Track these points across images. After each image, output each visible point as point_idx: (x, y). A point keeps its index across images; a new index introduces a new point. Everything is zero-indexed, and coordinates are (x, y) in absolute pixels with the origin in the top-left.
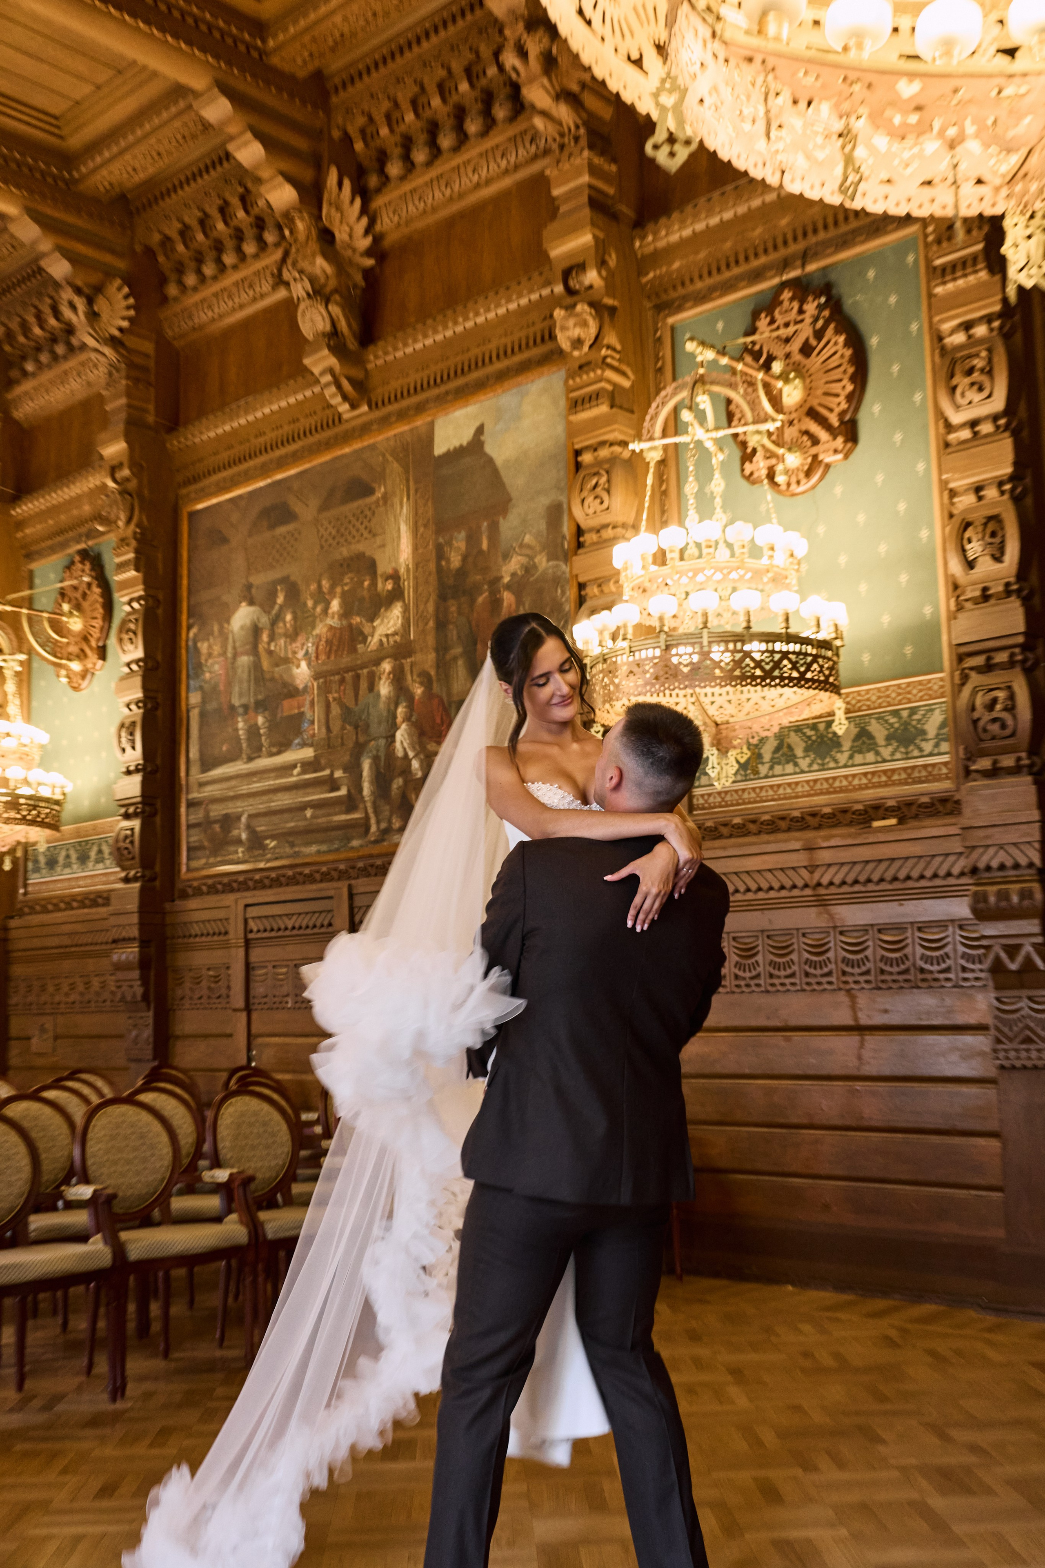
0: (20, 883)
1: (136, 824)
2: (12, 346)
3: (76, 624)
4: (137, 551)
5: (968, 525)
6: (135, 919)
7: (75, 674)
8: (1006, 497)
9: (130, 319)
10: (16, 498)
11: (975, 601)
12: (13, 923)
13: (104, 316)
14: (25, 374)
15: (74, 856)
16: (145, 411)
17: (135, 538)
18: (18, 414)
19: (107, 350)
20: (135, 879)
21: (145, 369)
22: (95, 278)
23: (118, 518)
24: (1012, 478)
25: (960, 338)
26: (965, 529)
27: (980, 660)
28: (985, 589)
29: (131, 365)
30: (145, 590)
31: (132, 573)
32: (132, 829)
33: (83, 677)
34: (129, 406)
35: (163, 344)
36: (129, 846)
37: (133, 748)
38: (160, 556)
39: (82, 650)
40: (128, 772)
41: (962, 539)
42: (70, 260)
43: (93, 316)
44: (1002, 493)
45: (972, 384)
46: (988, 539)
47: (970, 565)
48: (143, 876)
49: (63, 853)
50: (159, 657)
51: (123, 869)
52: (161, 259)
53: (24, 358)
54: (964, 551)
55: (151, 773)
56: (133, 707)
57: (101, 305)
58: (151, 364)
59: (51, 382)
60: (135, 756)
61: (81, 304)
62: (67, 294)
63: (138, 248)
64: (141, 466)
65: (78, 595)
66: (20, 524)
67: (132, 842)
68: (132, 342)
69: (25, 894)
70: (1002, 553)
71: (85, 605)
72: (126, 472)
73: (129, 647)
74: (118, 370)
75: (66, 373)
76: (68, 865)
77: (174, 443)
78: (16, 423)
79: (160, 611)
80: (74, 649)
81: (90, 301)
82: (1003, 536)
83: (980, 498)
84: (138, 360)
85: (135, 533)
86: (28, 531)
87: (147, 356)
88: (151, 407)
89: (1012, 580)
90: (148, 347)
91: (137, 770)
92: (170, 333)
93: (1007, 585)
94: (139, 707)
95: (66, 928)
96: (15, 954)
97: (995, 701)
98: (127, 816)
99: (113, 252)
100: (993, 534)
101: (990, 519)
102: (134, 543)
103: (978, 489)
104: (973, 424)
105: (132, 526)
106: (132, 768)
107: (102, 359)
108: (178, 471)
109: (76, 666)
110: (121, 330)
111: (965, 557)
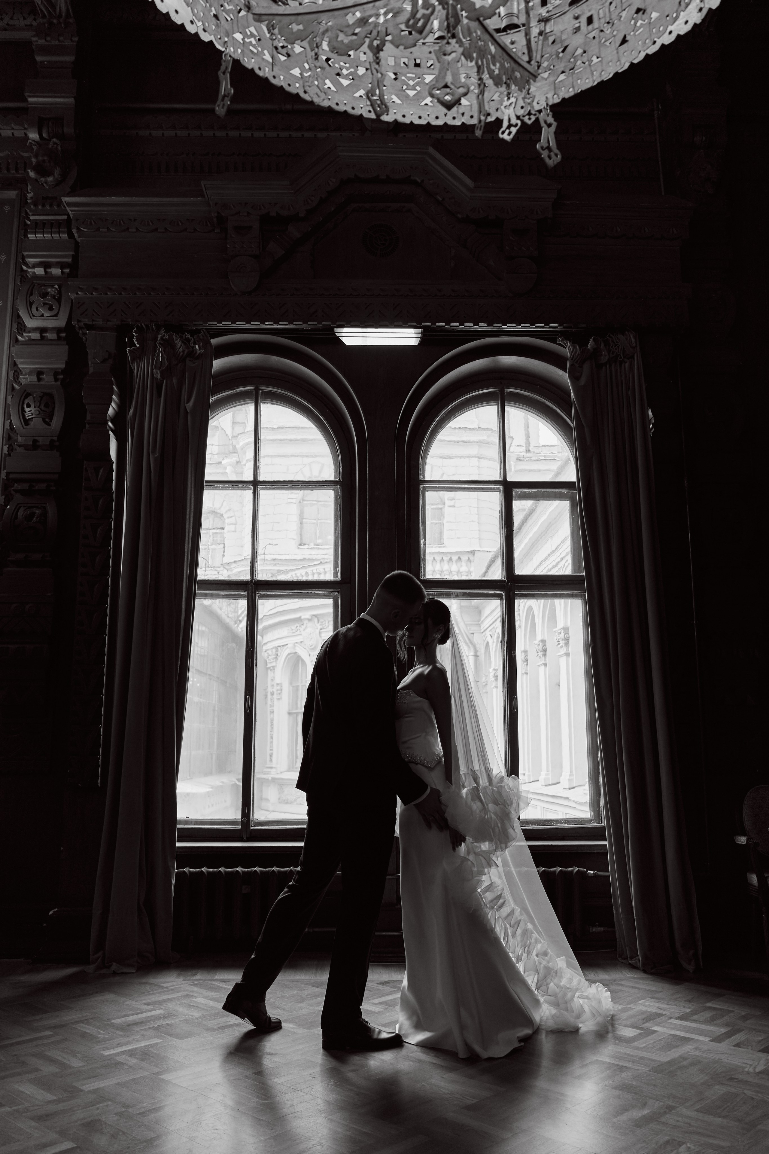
5: (28, 395)
8: (59, 383)
11: (26, 447)
24: (63, 371)
25: (40, 271)
26: (26, 397)
27: (25, 486)
28: (35, 441)
41: (23, 403)
44: (56, 380)
45: (45, 304)
46: (42, 407)
47: (27, 422)
54: (23, 411)
70: (51, 420)
82: (54, 408)
83: (39, 380)
89: (55, 438)
93: (52, 441)
97: (33, 514)
100: (46, 405)
101: (45, 394)
103: (39, 373)
104: (42, 330)
111: (24, 416)
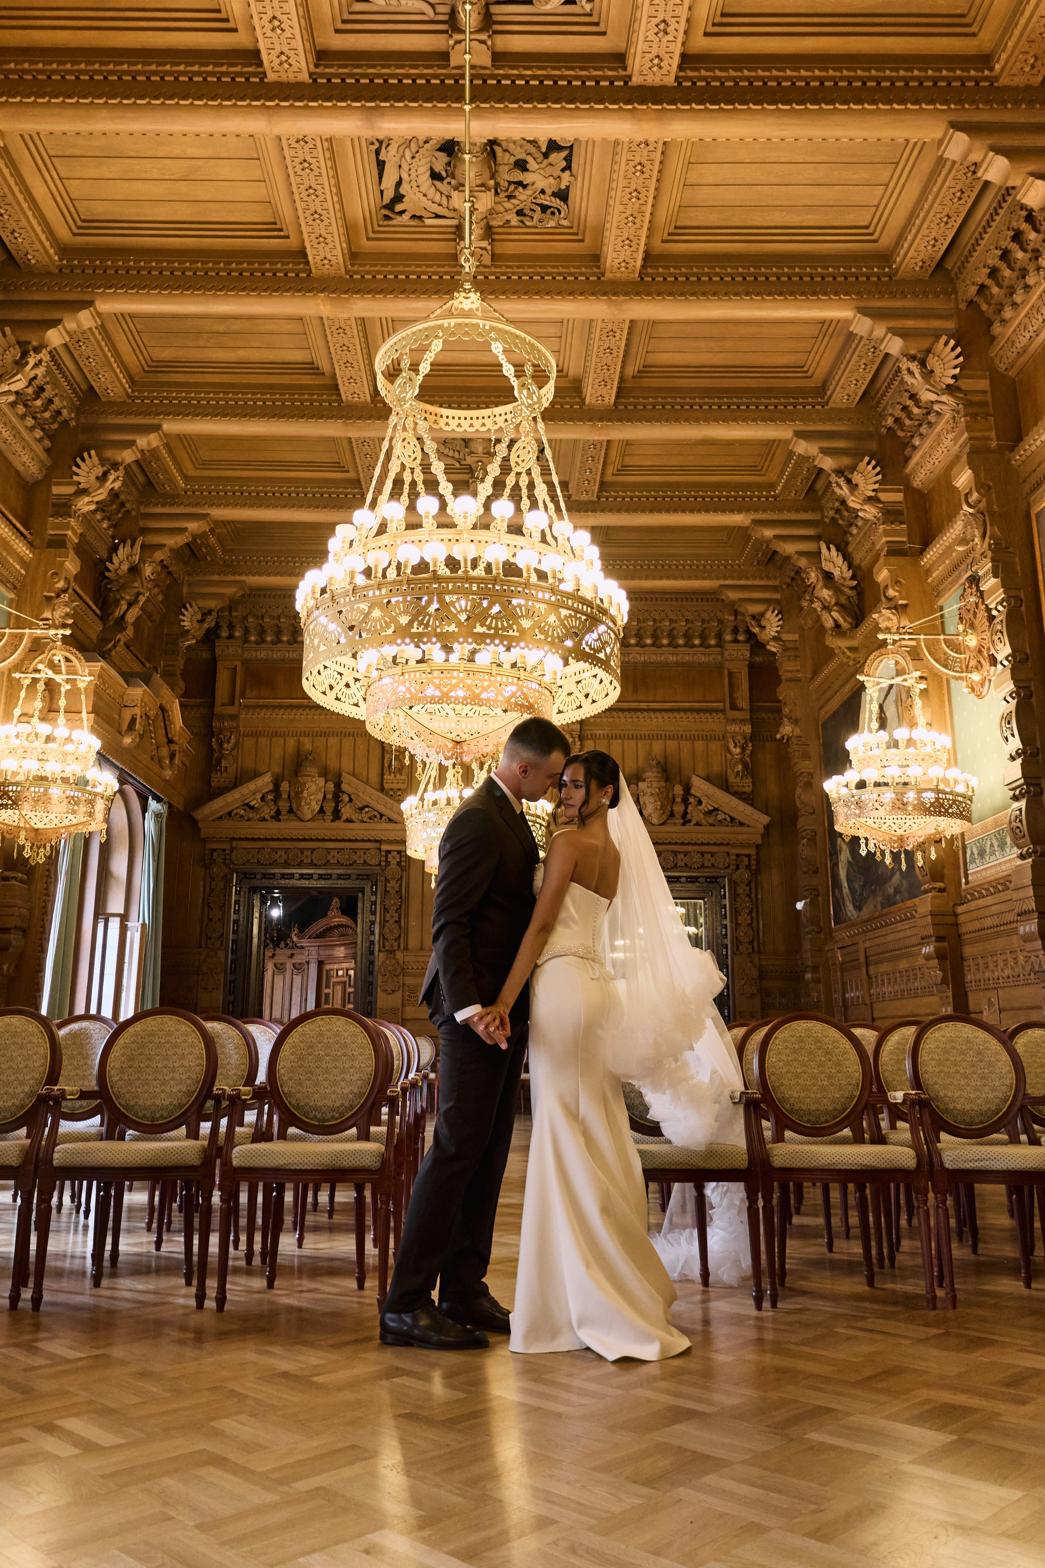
0: (962, 874)
1: (1022, 804)
2: (904, 431)
3: (972, 641)
4: (993, 560)
6: (1030, 892)
7: (977, 684)
9: (961, 366)
10: (922, 552)
12: (960, 909)
13: (938, 371)
14: (915, 448)
15: (996, 844)
16: (989, 438)
17: (990, 549)
18: (916, 483)
19: (944, 398)
20: (1029, 855)
21: (985, 404)
22: (924, 344)
23: (974, 536)
29: (968, 404)
30: (1005, 592)
31: (993, 581)
32: (1020, 810)
33: (982, 685)
34: (970, 439)
35: (997, 378)
36: (1019, 825)
37: (1013, 735)
38: (1017, 559)
39: (979, 662)
40: (1013, 758)
42: (900, 336)
43: (928, 375)
48: (1035, 852)
49: (989, 843)
50: (1028, 651)
51: (1019, 848)
52: (984, 307)
53: (912, 437)
55: (1031, 755)
56: (1009, 699)
57: (932, 362)
58: (989, 398)
59: (932, 447)
60: (1016, 743)
61: (915, 367)
62: (905, 364)
63: (963, 306)
64: (989, 487)
65: (971, 616)
66: (928, 572)
67: (1021, 821)
68: (964, 384)
69: (967, 883)
71: (976, 622)
72: (975, 496)
73: (1000, 646)
74: (958, 413)
75: (939, 435)
76: (993, 853)
77: (1017, 458)
78: (917, 491)
79: (1023, 609)
80: (973, 663)
81: (923, 363)
84: (976, 398)
85: (990, 545)
86: (934, 575)
87: (984, 392)
88: (993, 434)
90: (983, 384)
91: (1018, 754)
92: (1002, 367)
94: (1013, 698)
95: (994, 909)
96: (966, 937)
98: (1015, 798)
99: (940, 317)
102: (989, 554)
105: (987, 540)
106: (1014, 754)
107: (944, 407)
108: (1024, 481)
109: (976, 677)
110: (954, 377)
